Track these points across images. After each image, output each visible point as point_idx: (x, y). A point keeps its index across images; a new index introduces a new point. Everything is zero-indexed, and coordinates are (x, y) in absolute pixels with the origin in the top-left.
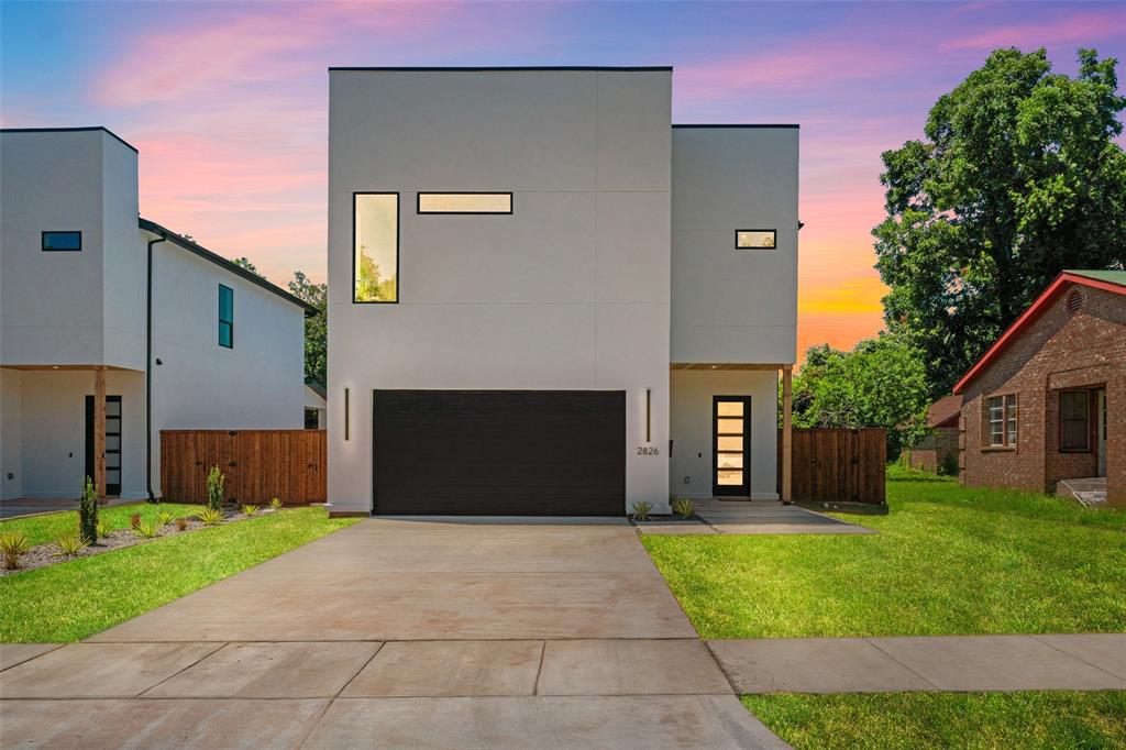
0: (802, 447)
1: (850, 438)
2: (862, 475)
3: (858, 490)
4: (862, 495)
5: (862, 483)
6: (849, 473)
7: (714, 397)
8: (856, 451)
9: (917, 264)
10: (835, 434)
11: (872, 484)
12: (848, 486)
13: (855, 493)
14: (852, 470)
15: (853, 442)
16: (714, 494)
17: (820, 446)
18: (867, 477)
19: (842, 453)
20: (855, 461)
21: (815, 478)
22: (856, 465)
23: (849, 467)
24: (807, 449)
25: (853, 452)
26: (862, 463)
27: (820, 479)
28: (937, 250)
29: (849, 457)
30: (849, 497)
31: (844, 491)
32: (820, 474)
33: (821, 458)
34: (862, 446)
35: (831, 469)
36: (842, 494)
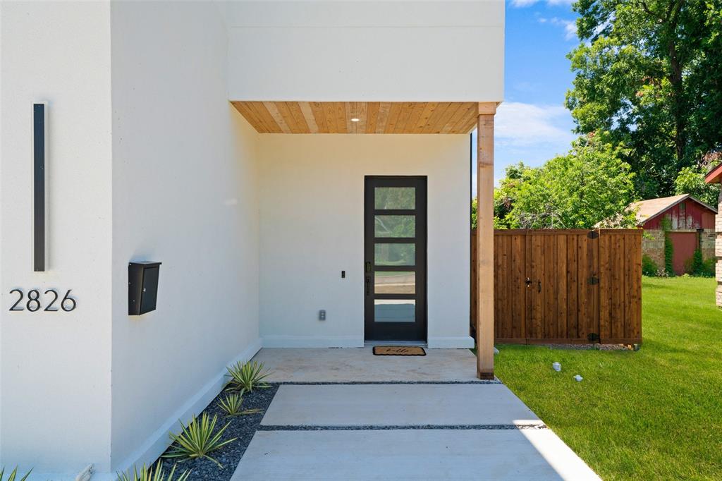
0: (511, 259)
1: (585, 245)
2: (604, 300)
3: (599, 326)
4: (604, 333)
5: (605, 314)
6: (584, 299)
7: (367, 178)
8: (595, 265)
9: (608, 85)
10: (562, 239)
11: (619, 314)
12: (584, 320)
13: (594, 330)
14: (589, 293)
15: (590, 251)
16: (369, 335)
17: (539, 259)
18: (613, 306)
19: (573, 266)
20: (594, 280)
21: (530, 308)
22: (595, 287)
23: (583, 291)
24: (519, 261)
25: (590, 267)
26: (604, 282)
27: (539, 308)
28: (627, 72)
29: (584, 273)
30: (585, 337)
31: (577, 327)
32: (538, 300)
33: (539, 273)
34: (605, 256)
35: (556, 293)
36: (574, 332)
